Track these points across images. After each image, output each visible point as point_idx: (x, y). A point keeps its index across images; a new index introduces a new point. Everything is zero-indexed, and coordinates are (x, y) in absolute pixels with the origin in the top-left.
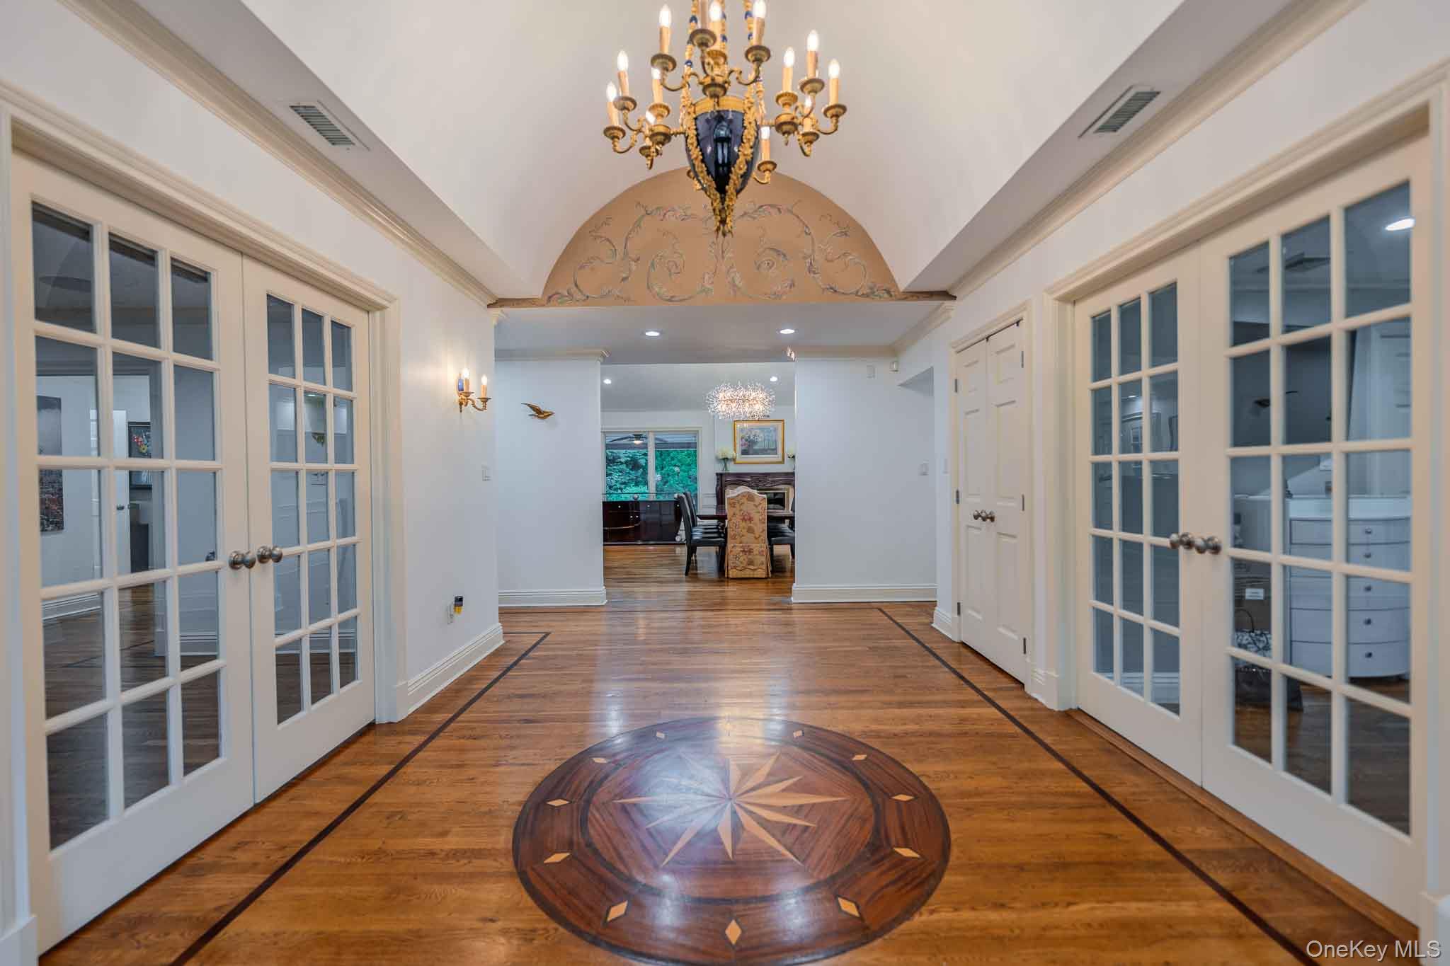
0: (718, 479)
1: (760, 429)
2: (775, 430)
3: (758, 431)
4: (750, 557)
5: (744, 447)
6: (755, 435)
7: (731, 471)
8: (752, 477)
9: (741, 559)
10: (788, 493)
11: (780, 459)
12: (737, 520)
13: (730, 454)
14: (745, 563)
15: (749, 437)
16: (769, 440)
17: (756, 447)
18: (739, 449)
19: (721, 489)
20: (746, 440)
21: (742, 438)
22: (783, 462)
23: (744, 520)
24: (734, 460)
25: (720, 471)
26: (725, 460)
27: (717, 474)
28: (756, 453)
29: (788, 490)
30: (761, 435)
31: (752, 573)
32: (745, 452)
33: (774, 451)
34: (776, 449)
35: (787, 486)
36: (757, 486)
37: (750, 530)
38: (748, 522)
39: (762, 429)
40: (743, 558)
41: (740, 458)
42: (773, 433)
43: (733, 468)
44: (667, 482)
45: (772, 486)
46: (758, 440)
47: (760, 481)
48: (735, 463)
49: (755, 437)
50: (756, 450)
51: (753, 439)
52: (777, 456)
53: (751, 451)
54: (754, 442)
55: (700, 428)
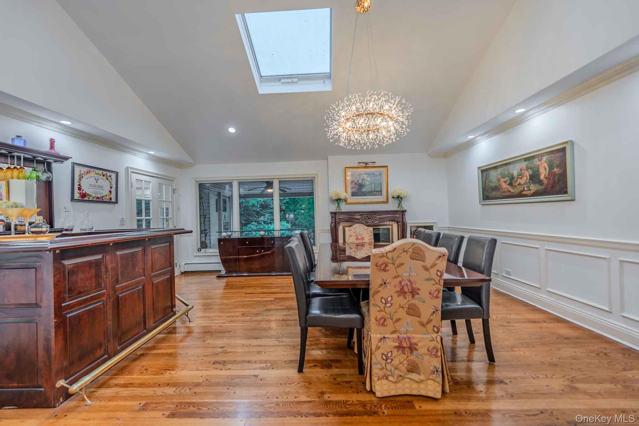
0: (332, 217)
1: (366, 174)
2: (380, 175)
3: (366, 176)
4: (412, 358)
5: (354, 190)
6: (363, 180)
7: (343, 211)
8: (361, 215)
9: (396, 362)
10: (392, 228)
11: (385, 200)
12: (389, 292)
13: (343, 195)
14: (403, 368)
15: (358, 181)
16: (375, 184)
17: (364, 190)
18: (350, 191)
19: (335, 226)
20: (356, 184)
21: (352, 182)
22: (387, 202)
23: (402, 292)
24: (345, 200)
25: (334, 211)
26: (338, 200)
27: (331, 213)
28: (364, 194)
29: (392, 225)
30: (369, 179)
31: (415, 386)
32: (354, 194)
33: (380, 192)
34: (381, 191)
35: (391, 223)
36: (367, 222)
37: (413, 311)
38: (409, 296)
39: (369, 174)
40: (399, 359)
41: (351, 199)
42: (378, 177)
43: (344, 208)
44: (297, 219)
45: (380, 223)
46: (365, 184)
47: (369, 218)
48: (346, 204)
49: (364, 181)
50: (363, 192)
51: (361, 183)
52: (382, 197)
53: (360, 193)
54: (363, 186)
55: (317, 174)
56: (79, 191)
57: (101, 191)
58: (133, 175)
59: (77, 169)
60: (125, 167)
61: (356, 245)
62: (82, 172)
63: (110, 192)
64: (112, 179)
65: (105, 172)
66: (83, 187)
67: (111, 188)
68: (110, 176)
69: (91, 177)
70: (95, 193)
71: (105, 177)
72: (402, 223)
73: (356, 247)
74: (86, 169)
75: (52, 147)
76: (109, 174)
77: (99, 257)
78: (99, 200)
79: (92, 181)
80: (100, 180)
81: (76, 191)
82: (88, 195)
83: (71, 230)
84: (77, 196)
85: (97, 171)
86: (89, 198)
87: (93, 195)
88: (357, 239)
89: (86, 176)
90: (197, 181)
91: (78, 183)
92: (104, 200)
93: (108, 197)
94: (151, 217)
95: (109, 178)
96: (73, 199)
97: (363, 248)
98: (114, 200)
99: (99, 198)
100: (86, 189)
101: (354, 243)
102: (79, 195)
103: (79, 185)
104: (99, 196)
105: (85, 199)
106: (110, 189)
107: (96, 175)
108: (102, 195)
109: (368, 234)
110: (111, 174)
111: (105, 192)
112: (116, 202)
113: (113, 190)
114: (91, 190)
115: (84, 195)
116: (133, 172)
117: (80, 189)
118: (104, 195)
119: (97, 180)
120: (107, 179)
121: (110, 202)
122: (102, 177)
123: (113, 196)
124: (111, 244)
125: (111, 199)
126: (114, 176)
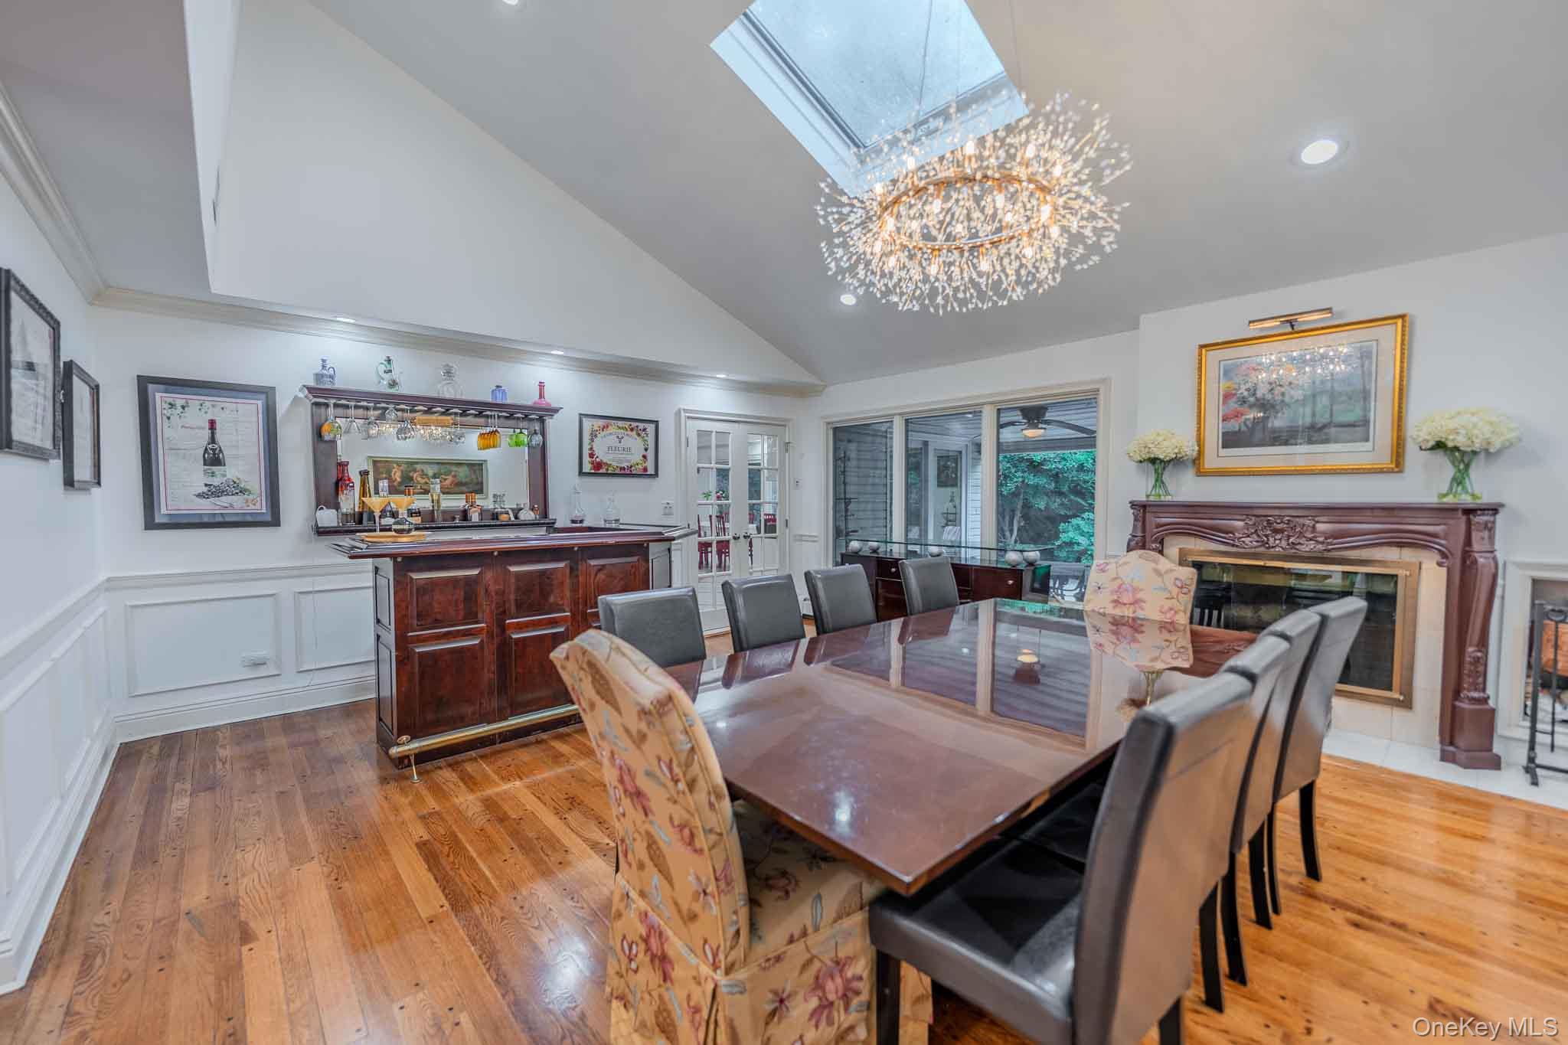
0: (1136, 519)
1: (1293, 359)
2: (1367, 355)
3: (1291, 369)
5: (1236, 425)
6: (1278, 384)
7: (1181, 497)
8: (1244, 518)
13: (1182, 445)
15: (1254, 391)
16: (1335, 395)
17: (1279, 422)
18: (1214, 427)
20: (1243, 402)
21: (1227, 396)
22: (1393, 468)
24: (1194, 464)
25: (1145, 496)
27: (1134, 505)
28: (1280, 438)
30: (1304, 382)
32: (1230, 440)
33: (1360, 428)
34: (1365, 423)
35: (1408, 556)
36: (1265, 545)
39: (1303, 360)
41: (1216, 457)
43: (1187, 488)
45: (1329, 551)
46: (1287, 399)
47: (1276, 531)
48: (1201, 473)
49: (1278, 390)
50: (1274, 431)
51: (1269, 397)
52: (1368, 446)
53: (1258, 435)
54: (1273, 406)
55: (1104, 381)
56: (590, 459)
57: (629, 457)
58: (690, 422)
59: (587, 424)
60: (676, 409)
61: (1113, 624)
62: (596, 428)
63: (644, 457)
64: (647, 435)
65: (635, 424)
66: (597, 452)
67: (646, 450)
68: (644, 430)
69: (611, 434)
70: (620, 461)
71: (634, 433)
72: (1464, 561)
73: (1114, 628)
74: (601, 422)
75: (541, 396)
76: (641, 425)
77: (476, 572)
78: (626, 473)
79: (612, 440)
80: (626, 438)
81: (586, 459)
82: (606, 464)
83: (581, 521)
84: (587, 468)
85: (621, 423)
86: (607, 470)
87: (615, 464)
88: (1117, 602)
89: (603, 434)
90: (828, 423)
91: (589, 447)
92: (634, 472)
93: (640, 466)
94: (730, 501)
95: (643, 434)
96: (581, 473)
97: (1139, 636)
98: (651, 471)
99: (624, 469)
100: (602, 455)
101: (1104, 615)
102: (590, 466)
103: (591, 449)
104: (625, 465)
105: (601, 471)
106: (645, 453)
107: (619, 431)
108: (629, 465)
109: (1165, 589)
110: (646, 425)
111: (636, 458)
112: (656, 475)
113: (651, 454)
114: (611, 457)
115: (598, 466)
116: (689, 418)
117: (591, 455)
118: (633, 462)
119: (620, 439)
120: (639, 435)
121: (644, 474)
122: (629, 433)
123: (650, 465)
124: (496, 553)
125: (645, 469)
126: (651, 428)
